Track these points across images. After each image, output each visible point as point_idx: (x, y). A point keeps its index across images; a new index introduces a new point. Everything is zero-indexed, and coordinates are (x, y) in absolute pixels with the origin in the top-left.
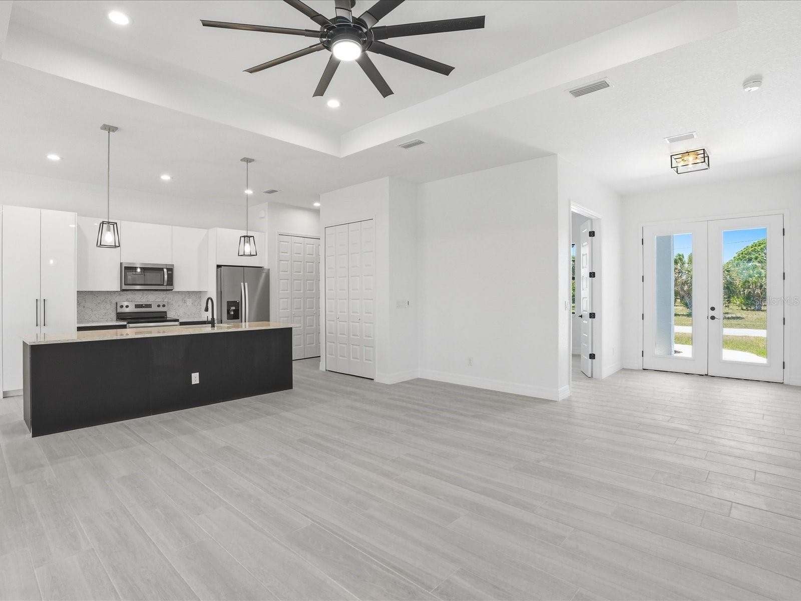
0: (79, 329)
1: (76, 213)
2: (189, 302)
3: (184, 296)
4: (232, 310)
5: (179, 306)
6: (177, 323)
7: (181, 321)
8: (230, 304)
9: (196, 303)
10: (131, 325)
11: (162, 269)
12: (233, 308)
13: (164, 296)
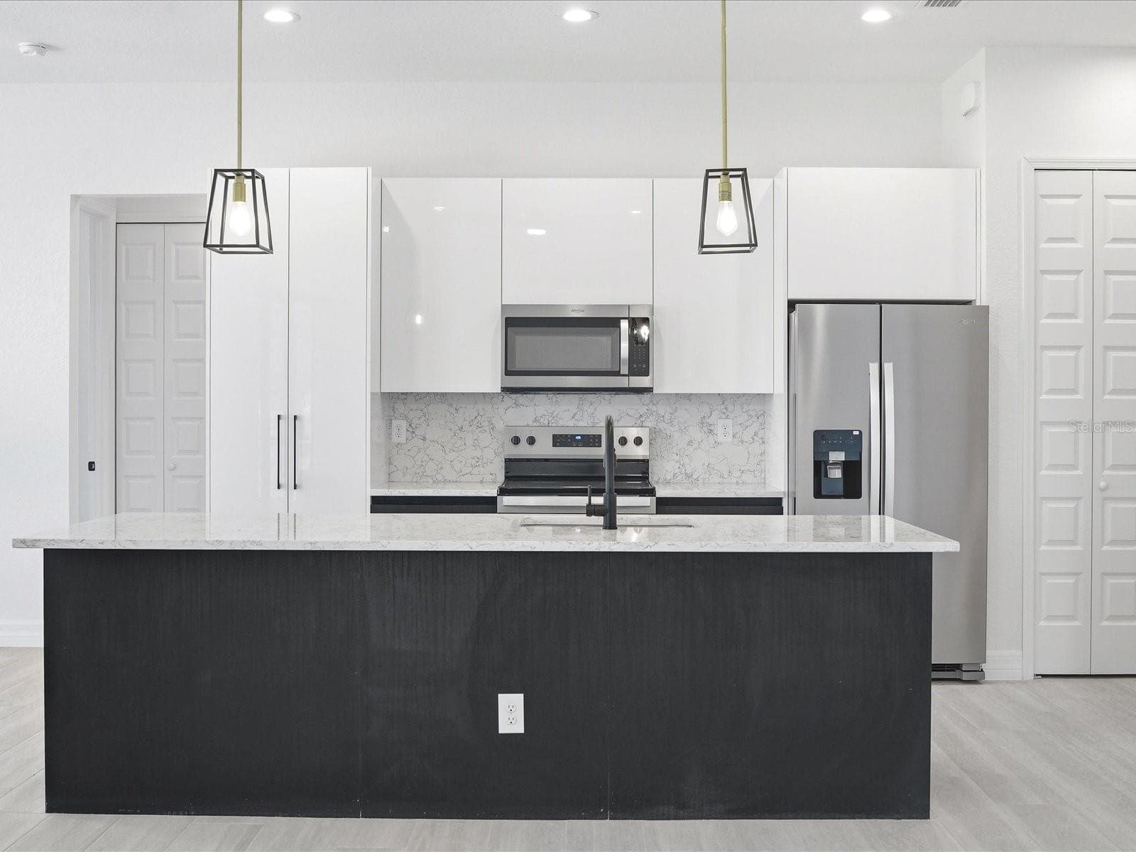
0: (380, 504)
1: (370, 169)
2: (724, 428)
3: (706, 409)
4: (835, 463)
5: (690, 443)
6: (647, 501)
7: (661, 493)
8: (823, 440)
9: (747, 436)
10: (508, 500)
11: (614, 323)
12: (837, 456)
13: (643, 410)
